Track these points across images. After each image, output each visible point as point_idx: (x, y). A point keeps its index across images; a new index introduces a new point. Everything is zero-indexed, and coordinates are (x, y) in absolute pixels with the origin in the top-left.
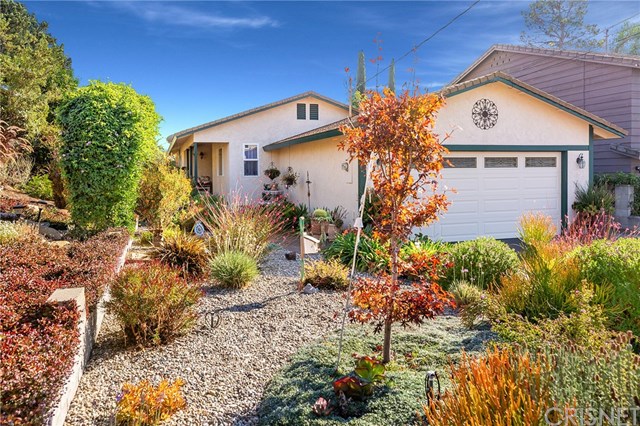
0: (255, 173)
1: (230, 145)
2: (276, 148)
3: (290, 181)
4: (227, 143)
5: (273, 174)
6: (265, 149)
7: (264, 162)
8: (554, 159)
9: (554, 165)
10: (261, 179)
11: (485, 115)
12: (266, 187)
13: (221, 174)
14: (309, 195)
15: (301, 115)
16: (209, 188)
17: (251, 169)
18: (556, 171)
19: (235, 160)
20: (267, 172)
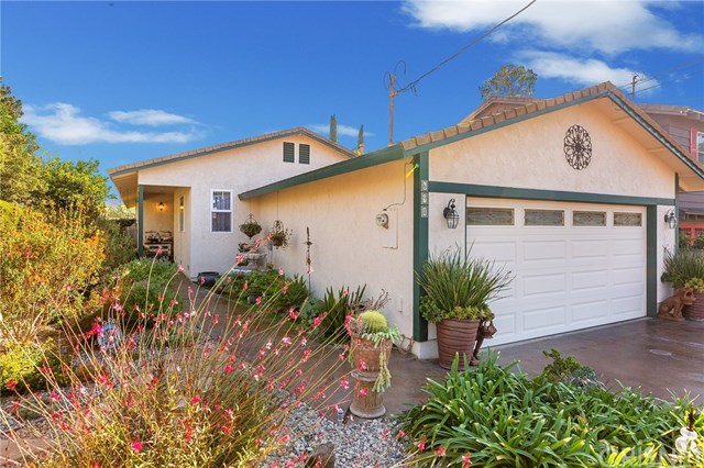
0: (227, 229)
1: (192, 191)
2: (255, 197)
3: (279, 240)
4: (190, 188)
5: (251, 230)
6: (241, 197)
7: (239, 214)
8: (639, 216)
9: (639, 224)
10: (235, 235)
11: (578, 149)
12: (243, 249)
13: (182, 229)
14: (309, 261)
15: (288, 157)
16: (169, 245)
17: (221, 223)
18: (640, 232)
19: (199, 210)
20: (243, 227)
